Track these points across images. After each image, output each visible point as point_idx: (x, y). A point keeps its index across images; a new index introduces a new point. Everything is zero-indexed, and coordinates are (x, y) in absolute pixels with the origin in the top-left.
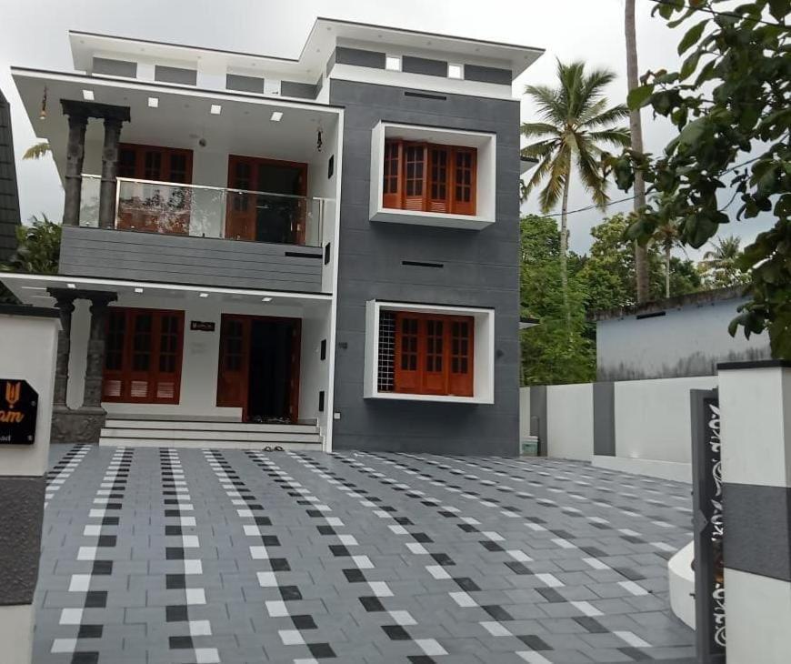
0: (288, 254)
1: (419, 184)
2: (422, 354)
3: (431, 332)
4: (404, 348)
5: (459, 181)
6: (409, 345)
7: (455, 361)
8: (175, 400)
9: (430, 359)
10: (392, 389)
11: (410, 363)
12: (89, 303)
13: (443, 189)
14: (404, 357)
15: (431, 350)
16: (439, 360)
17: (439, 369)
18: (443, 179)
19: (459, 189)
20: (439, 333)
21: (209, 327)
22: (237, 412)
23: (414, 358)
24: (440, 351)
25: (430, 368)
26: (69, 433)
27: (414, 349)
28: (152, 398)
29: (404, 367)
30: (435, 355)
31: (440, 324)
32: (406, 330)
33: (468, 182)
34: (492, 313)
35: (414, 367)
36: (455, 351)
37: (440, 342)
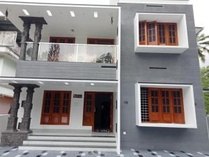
0: (103, 67)
1: (154, 37)
2: (160, 105)
3: (163, 96)
4: (153, 103)
5: (170, 35)
6: (155, 101)
7: (175, 108)
8: (68, 124)
9: (164, 107)
10: (148, 121)
11: (155, 109)
12: (26, 89)
13: (164, 39)
14: (153, 107)
15: (164, 103)
16: (168, 107)
17: (169, 111)
18: (164, 35)
19: (170, 38)
20: (167, 96)
21: (80, 96)
22: (90, 128)
23: (157, 107)
24: (168, 103)
25: (164, 111)
26: (12, 142)
27: (157, 103)
28: (60, 123)
29: (153, 111)
30: (166, 105)
31: (167, 92)
32: (152, 95)
33: (174, 35)
34: (191, 86)
35: (157, 111)
36: (175, 104)
37: (168, 100)
